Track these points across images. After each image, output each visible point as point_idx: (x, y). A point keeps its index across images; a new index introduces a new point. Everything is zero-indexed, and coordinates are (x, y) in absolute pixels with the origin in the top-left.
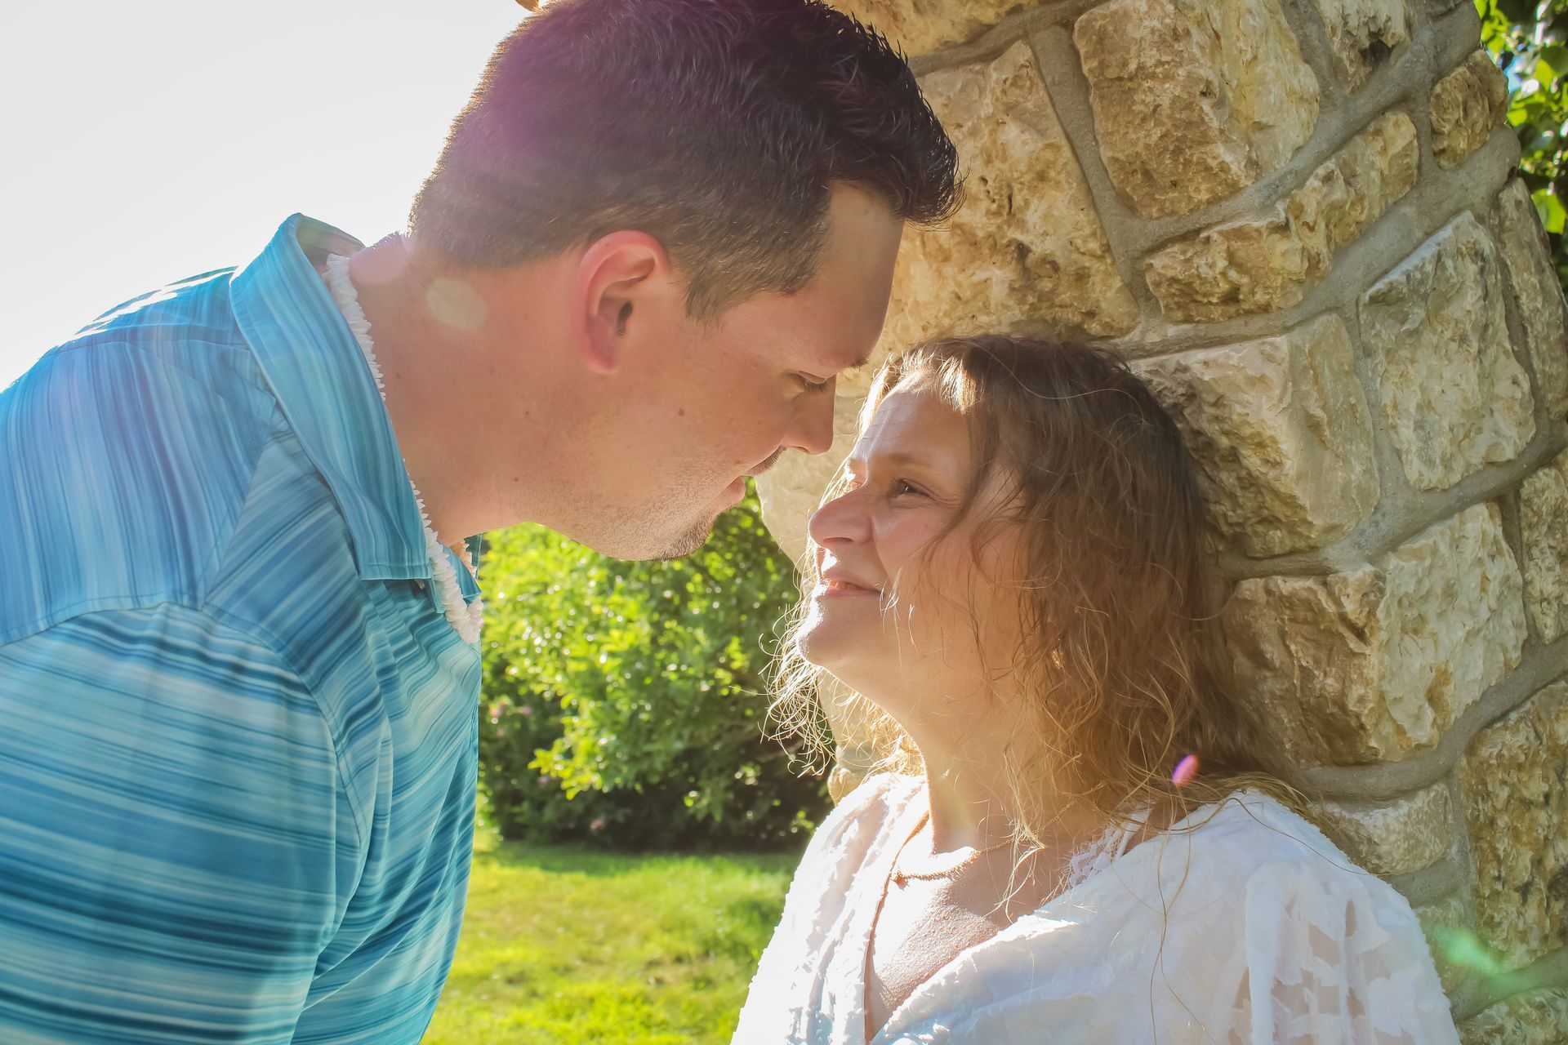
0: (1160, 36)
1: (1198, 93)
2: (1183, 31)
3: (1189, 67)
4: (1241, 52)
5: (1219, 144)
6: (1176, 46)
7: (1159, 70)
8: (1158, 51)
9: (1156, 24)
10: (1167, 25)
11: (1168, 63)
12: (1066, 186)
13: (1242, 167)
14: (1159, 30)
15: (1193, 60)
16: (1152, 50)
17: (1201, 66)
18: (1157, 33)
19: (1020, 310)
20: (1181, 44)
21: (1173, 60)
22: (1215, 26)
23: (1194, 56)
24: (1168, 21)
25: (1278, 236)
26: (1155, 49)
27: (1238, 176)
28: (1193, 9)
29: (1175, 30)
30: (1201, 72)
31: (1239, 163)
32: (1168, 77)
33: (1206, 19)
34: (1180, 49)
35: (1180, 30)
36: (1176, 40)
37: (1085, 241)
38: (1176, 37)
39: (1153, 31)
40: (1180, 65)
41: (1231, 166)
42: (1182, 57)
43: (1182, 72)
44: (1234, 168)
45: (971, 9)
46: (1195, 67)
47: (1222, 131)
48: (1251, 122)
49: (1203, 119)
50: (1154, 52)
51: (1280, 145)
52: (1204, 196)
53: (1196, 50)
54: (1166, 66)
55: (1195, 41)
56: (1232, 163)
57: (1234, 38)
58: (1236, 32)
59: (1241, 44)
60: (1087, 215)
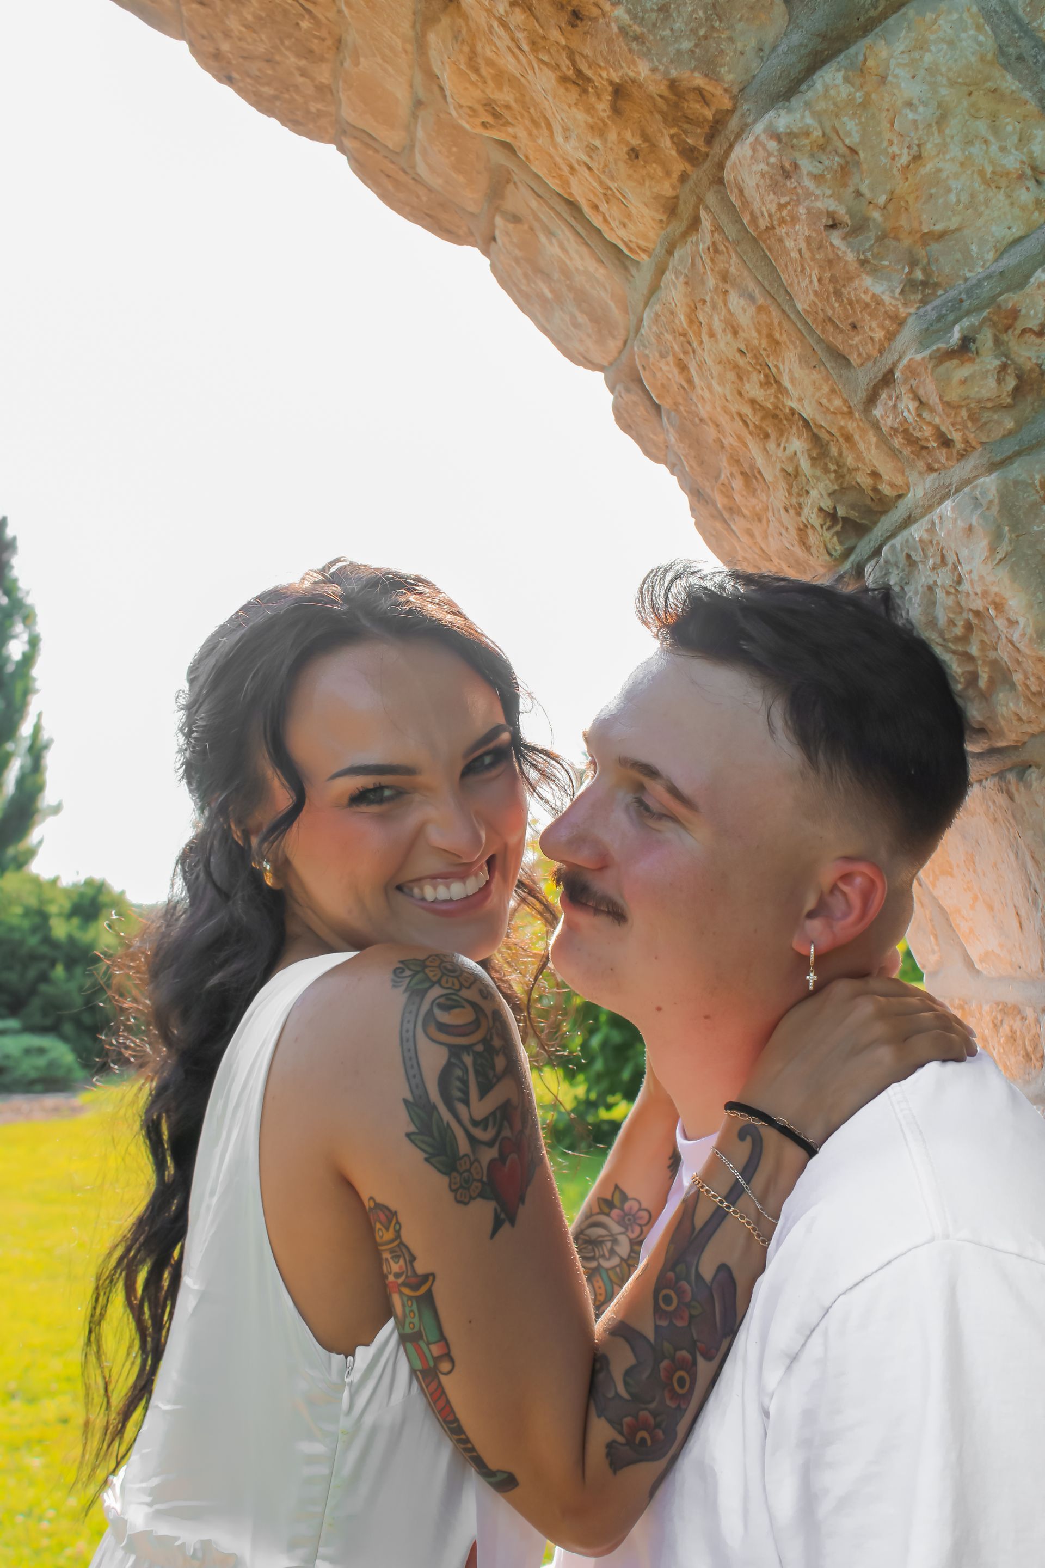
0: (771, 177)
1: (822, 228)
2: (791, 165)
3: (806, 203)
4: (893, 158)
5: (864, 276)
6: (788, 183)
7: (785, 213)
8: (774, 193)
9: (762, 167)
10: (773, 164)
11: (788, 203)
12: (791, 347)
13: (897, 295)
14: (768, 172)
15: (808, 194)
16: (769, 194)
17: (817, 197)
18: (766, 176)
19: (829, 479)
20: (793, 180)
21: (791, 199)
22: (847, 142)
23: (808, 189)
24: (772, 160)
25: (955, 362)
26: (771, 193)
27: (894, 306)
28: (807, 134)
29: (782, 167)
30: (819, 204)
31: (893, 291)
32: (794, 219)
33: (835, 137)
34: (793, 186)
35: (787, 165)
36: (786, 178)
37: (829, 400)
38: (787, 175)
39: (763, 175)
40: (798, 202)
41: (884, 297)
42: (797, 194)
43: (802, 210)
44: (886, 298)
45: (650, 187)
46: (812, 201)
47: (863, 263)
48: (918, 235)
49: (837, 255)
50: (772, 196)
51: (974, 248)
52: (879, 335)
53: (808, 183)
54: (789, 208)
55: (805, 172)
56: (883, 293)
57: (885, 144)
58: (887, 135)
59: (895, 149)
60: (820, 372)
